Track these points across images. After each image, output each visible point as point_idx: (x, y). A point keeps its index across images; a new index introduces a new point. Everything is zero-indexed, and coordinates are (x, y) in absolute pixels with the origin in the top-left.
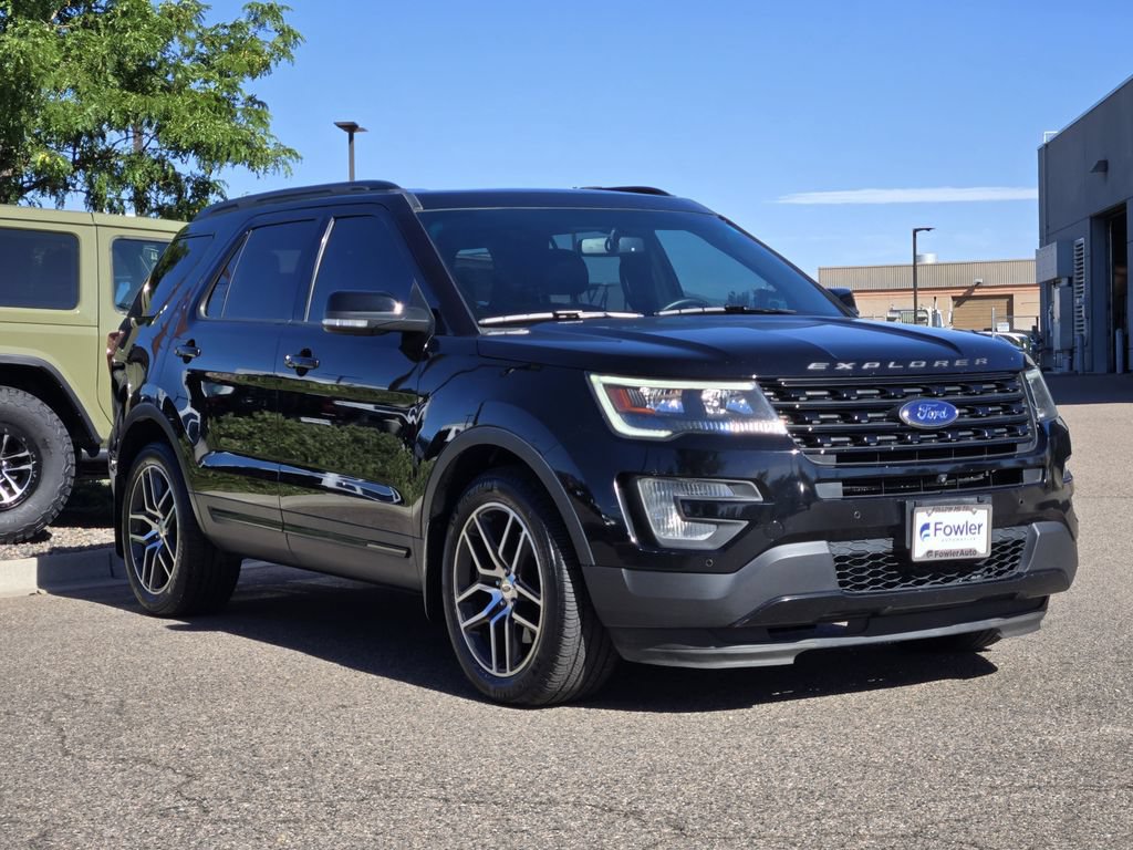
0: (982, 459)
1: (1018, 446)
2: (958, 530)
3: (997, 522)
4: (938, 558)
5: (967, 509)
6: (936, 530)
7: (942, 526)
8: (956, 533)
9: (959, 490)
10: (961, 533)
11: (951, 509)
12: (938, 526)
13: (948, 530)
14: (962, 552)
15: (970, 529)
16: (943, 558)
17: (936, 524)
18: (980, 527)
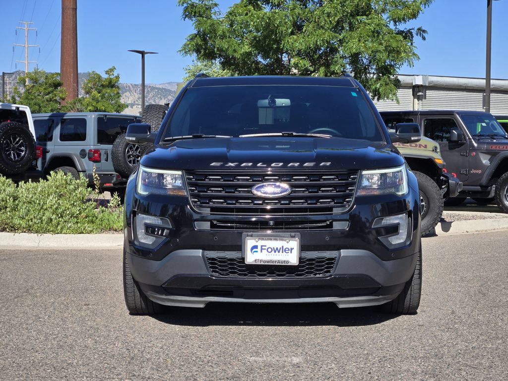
0: (307, 215)
1: (334, 209)
2: (277, 250)
3: (303, 248)
4: (262, 263)
5: (283, 240)
6: (262, 249)
7: (266, 248)
8: (275, 252)
9: (284, 230)
10: (279, 252)
11: (271, 239)
12: (263, 247)
13: (270, 250)
14: (279, 261)
15: (285, 250)
16: (266, 264)
17: (262, 246)
18: (292, 249)
